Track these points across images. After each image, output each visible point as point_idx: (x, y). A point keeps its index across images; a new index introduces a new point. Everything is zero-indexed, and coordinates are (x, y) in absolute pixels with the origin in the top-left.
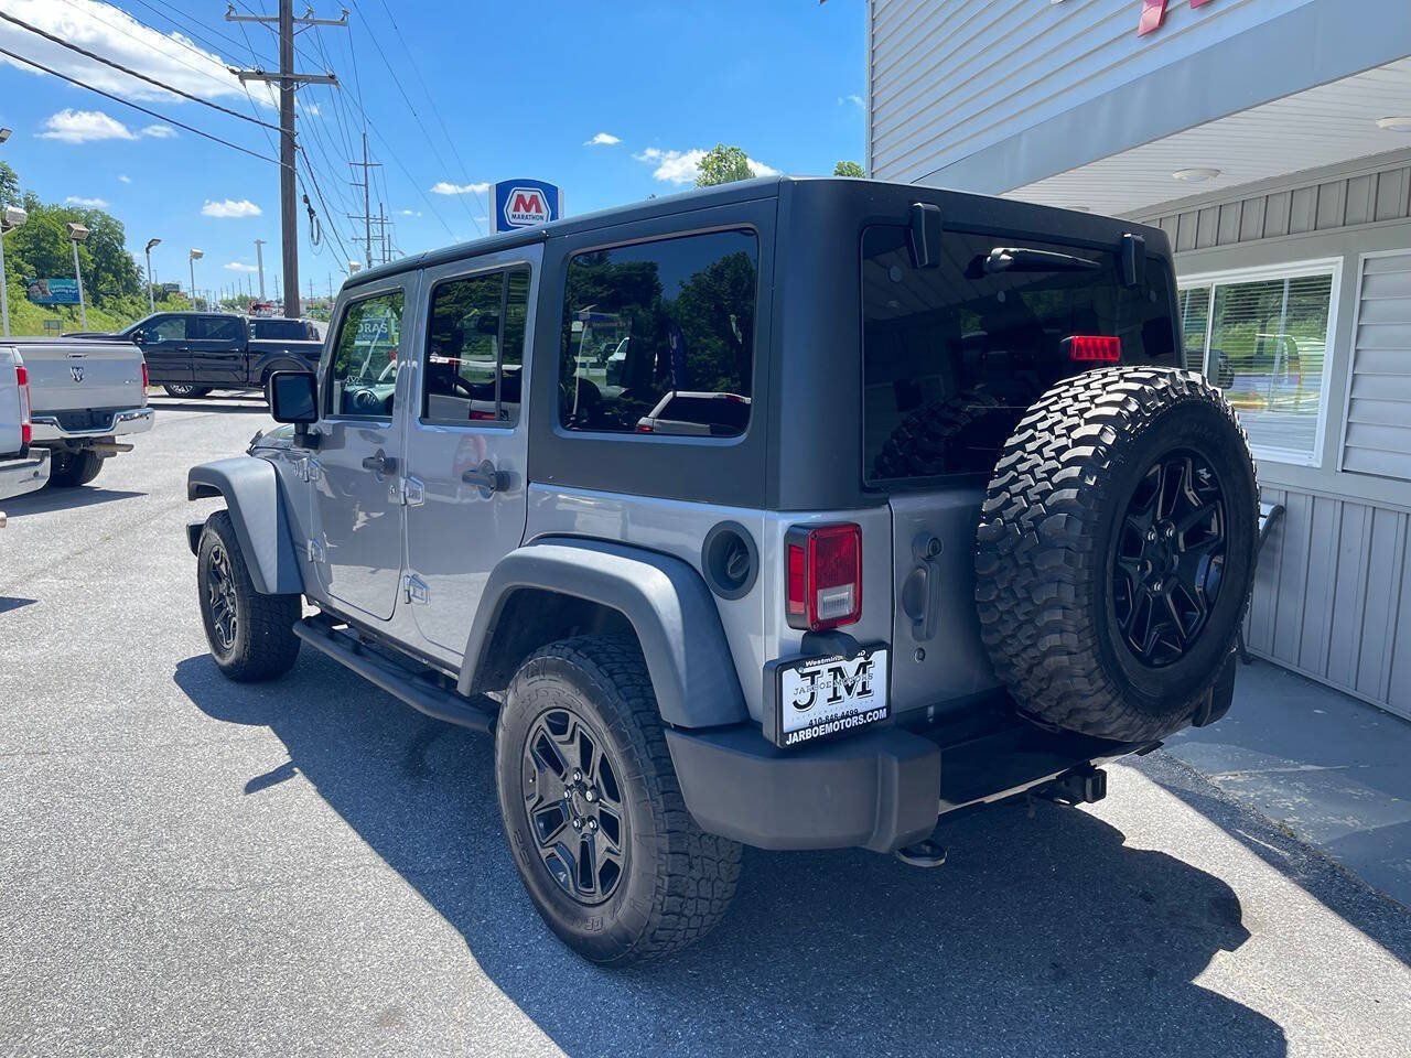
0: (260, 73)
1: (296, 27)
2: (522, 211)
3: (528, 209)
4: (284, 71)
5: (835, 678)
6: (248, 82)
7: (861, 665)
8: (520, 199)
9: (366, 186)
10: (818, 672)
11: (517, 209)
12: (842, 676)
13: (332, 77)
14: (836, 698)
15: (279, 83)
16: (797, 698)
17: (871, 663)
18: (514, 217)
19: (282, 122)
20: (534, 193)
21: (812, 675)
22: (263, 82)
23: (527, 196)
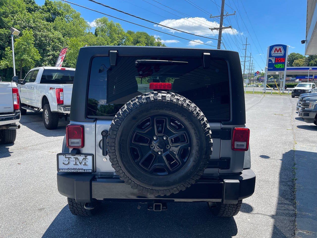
0: (215, 28)
1: (224, 17)
2: (276, 52)
3: (278, 51)
4: (220, 27)
5: (76, 160)
6: (213, 30)
7: (84, 158)
8: (276, 49)
9: (246, 49)
10: (71, 158)
11: (275, 52)
12: (78, 160)
13: (230, 27)
14: (76, 164)
15: (219, 30)
16: (64, 162)
17: (87, 158)
18: (274, 54)
19: (219, 39)
20: (280, 48)
21: (69, 158)
22: (216, 30)
23: (278, 48)
